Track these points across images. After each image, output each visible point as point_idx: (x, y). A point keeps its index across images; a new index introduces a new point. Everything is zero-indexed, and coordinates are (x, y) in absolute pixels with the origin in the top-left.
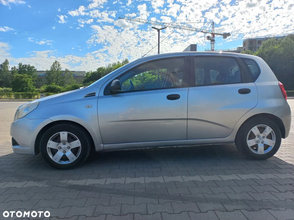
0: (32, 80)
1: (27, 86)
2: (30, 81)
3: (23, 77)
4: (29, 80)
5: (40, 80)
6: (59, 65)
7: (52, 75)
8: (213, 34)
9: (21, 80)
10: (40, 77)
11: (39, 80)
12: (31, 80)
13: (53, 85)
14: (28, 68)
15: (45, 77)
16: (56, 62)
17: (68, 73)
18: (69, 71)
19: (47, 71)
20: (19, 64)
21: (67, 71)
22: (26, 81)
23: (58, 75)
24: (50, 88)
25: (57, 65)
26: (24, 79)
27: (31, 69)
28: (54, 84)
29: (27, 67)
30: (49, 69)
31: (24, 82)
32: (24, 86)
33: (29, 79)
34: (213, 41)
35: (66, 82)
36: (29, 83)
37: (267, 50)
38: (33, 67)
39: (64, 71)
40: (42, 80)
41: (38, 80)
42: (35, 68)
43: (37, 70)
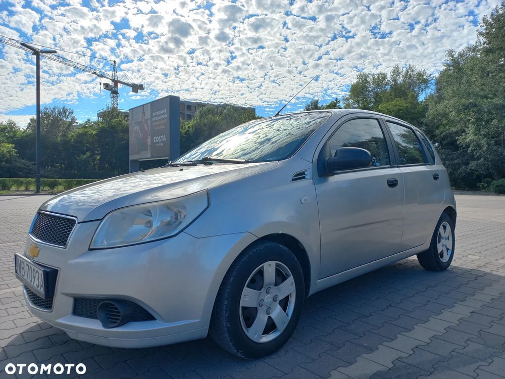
8: (116, 82)
34: (115, 92)
37: (205, 121)
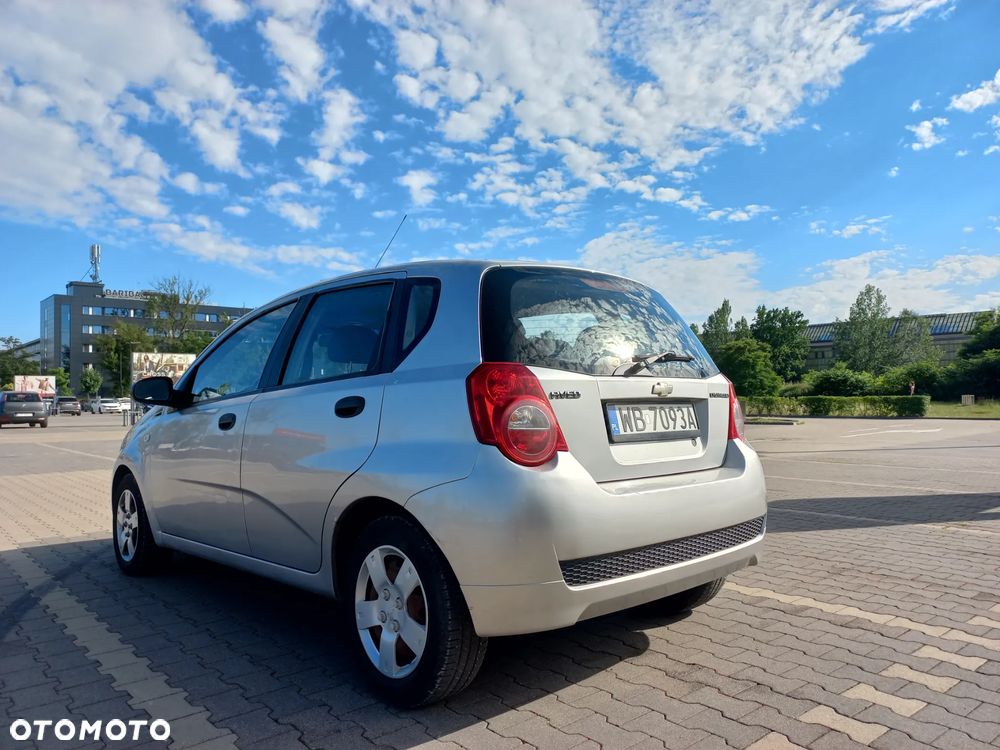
0: (769, 355)
1: (755, 378)
2: (762, 359)
3: (743, 349)
4: (759, 357)
5: (820, 355)
6: (880, 299)
7: (855, 335)
9: (736, 359)
10: (817, 345)
11: (816, 353)
12: (766, 357)
13: (841, 370)
14: (783, 318)
15: (829, 344)
16: (869, 290)
17: (913, 324)
18: (915, 318)
19: (838, 325)
20: (758, 311)
21: (907, 317)
22: (751, 361)
23: (873, 334)
24: (827, 380)
25: (874, 300)
26: (747, 354)
27: (791, 322)
28: (844, 365)
29: (781, 316)
30: (845, 317)
31: (746, 363)
32: (745, 377)
33: (760, 353)
35: (905, 356)
36: (758, 369)
38: (799, 314)
39: (897, 319)
40: (826, 354)
41: (813, 355)
42: (804, 319)
43: (810, 324)
